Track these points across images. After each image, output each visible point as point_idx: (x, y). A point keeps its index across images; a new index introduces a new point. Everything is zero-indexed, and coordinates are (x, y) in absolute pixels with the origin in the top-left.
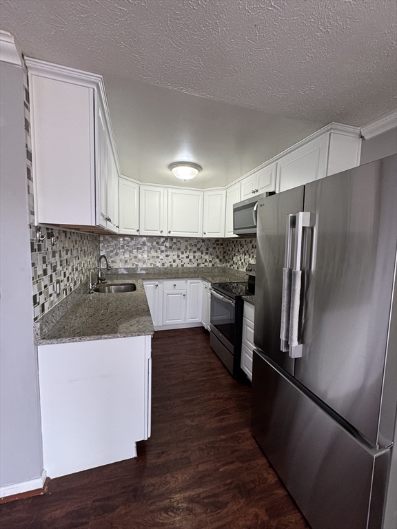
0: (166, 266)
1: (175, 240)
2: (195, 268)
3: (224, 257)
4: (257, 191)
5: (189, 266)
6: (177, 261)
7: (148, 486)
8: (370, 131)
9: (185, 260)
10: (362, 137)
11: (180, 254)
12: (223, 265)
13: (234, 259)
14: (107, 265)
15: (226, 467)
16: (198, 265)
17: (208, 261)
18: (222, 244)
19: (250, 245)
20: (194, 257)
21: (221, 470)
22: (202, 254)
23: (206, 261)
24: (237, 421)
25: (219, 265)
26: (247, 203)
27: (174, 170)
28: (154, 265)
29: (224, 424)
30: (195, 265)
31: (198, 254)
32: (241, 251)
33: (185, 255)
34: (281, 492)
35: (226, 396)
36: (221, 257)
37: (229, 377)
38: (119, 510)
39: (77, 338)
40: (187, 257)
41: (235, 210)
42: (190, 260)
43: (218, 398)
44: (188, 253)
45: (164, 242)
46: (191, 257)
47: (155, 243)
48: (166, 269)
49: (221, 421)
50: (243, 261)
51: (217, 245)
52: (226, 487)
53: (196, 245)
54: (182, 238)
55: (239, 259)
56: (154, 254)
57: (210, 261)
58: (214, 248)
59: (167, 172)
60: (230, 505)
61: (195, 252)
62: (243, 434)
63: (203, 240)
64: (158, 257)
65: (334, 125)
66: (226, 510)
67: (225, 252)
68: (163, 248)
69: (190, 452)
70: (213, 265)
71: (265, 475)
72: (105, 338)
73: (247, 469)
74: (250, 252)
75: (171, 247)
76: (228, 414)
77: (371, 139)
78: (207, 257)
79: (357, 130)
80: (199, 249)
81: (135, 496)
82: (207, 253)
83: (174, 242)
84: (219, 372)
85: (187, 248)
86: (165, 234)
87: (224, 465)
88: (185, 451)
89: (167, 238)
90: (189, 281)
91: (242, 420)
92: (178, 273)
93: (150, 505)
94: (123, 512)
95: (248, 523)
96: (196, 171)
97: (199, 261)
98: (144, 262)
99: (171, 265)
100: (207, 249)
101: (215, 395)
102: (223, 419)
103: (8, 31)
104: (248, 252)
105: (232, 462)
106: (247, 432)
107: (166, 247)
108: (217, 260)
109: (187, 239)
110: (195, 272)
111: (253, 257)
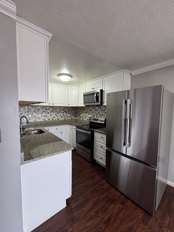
0: (50, 120)
1: (54, 108)
2: (64, 120)
3: (76, 115)
4: (94, 88)
5: (61, 119)
6: (56, 117)
7: (77, 215)
8: (134, 73)
9: (59, 117)
10: (131, 74)
11: (57, 114)
12: (75, 118)
13: (81, 115)
14: (27, 121)
15: (103, 196)
16: (65, 119)
17: (69, 116)
18: (74, 109)
19: (89, 110)
20: (63, 115)
21: (101, 198)
22: (67, 113)
23: (68, 117)
24: (99, 179)
25: (73, 118)
26: (91, 93)
27: (60, 77)
28: (45, 120)
29: (95, 181)
30: (64, 119)
31: (65, 114)
32: (84, 112)
33: (59, 115)
34: (123, 197)
35: (91, 171)
36: (74, 115)
37: (89, 163)
38: (69, 230)
39: (43, 157)
40: (60, 115)
41: (84, 95)
42: (62, 117)
43: (89, 173)
44: (60, 113)
45: (49, 109)
46: (62, 115)
47: (44, 109)
48: (50, 121)
49: (94, 180)
50: (85, 116)
51: (73, 109)
52: (106, 202)
53: (64, 110)
54: (58, 107)
55: (83, 115)
56: (44, 114)
57: (70, 117)
58: (72, 111)
59: (57, 78)
60: (109, 208)
61: (63, 113)
62: (103, 182)
63: (67, 107)
64: (46, 116)
65: (125, 70)
66: (109, 210)
67: (76, 113)
68: (49, 112)
69: (87, 196)
70: (71, 118)
71: (116, 193)
72: (55, 155)
73: (110, 194)
74: (89, 112)
75: (52, 111)
76: (95, 177)
77: (134, 76)
78: (69, 115)
79: (130, 72)
80: (65, 112)
81: (73, 222)
82: (68, 113)
83: (54, 109)
84: (84, 162)
85: (60, 111)
86: (51, 105)
87: (102, 195)
88: (86, 196)
89: (50, 107)
90: (63, 126)
91: (101, 178)
92: (56, 123)
93: (81, 222)
94: (71, 230)
95: (118, 210)
96: (70, 78)
97: (66, 117)
98: (39, 118)
99: (53, 120)
100: (69, 112)
101: (87, 172)
102: (94, 179)
103: (15, 2)
104: (87, 112)
105: (104, 193)
106: (104, 181)
107: (50, 111)
108: (73, 116)
109: (60, 107)
110: (64, 122)
111: (90, 114)
